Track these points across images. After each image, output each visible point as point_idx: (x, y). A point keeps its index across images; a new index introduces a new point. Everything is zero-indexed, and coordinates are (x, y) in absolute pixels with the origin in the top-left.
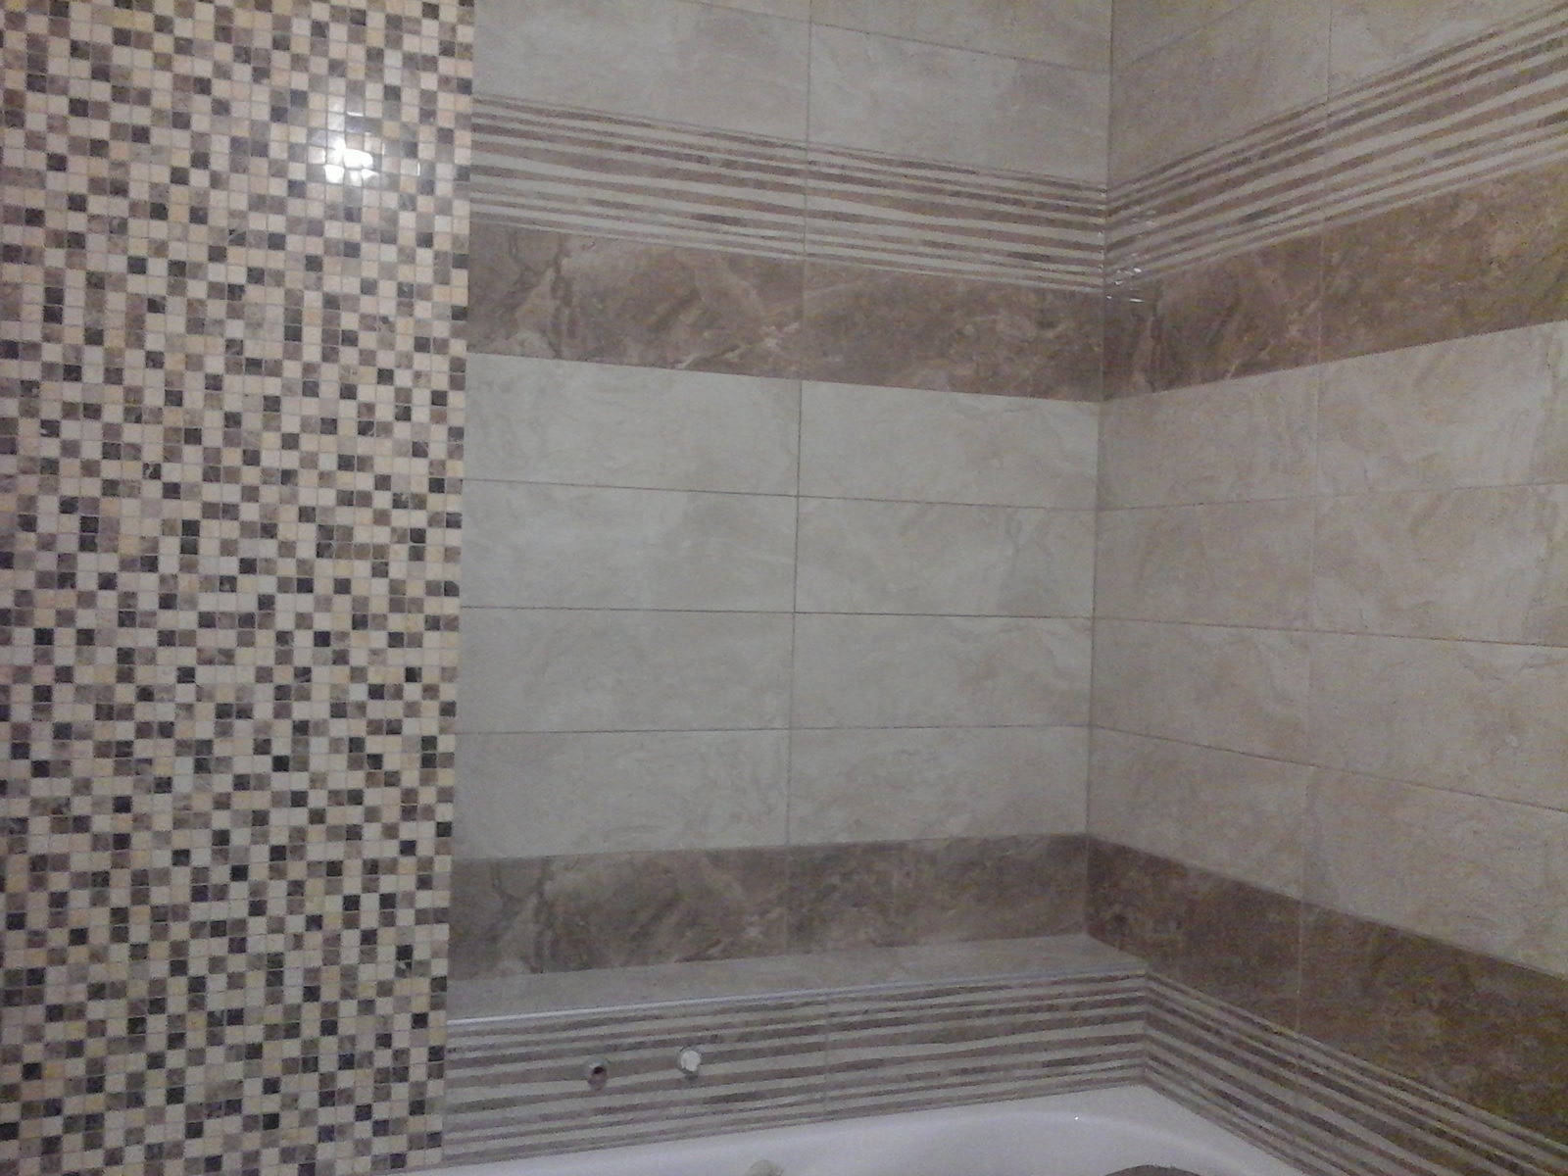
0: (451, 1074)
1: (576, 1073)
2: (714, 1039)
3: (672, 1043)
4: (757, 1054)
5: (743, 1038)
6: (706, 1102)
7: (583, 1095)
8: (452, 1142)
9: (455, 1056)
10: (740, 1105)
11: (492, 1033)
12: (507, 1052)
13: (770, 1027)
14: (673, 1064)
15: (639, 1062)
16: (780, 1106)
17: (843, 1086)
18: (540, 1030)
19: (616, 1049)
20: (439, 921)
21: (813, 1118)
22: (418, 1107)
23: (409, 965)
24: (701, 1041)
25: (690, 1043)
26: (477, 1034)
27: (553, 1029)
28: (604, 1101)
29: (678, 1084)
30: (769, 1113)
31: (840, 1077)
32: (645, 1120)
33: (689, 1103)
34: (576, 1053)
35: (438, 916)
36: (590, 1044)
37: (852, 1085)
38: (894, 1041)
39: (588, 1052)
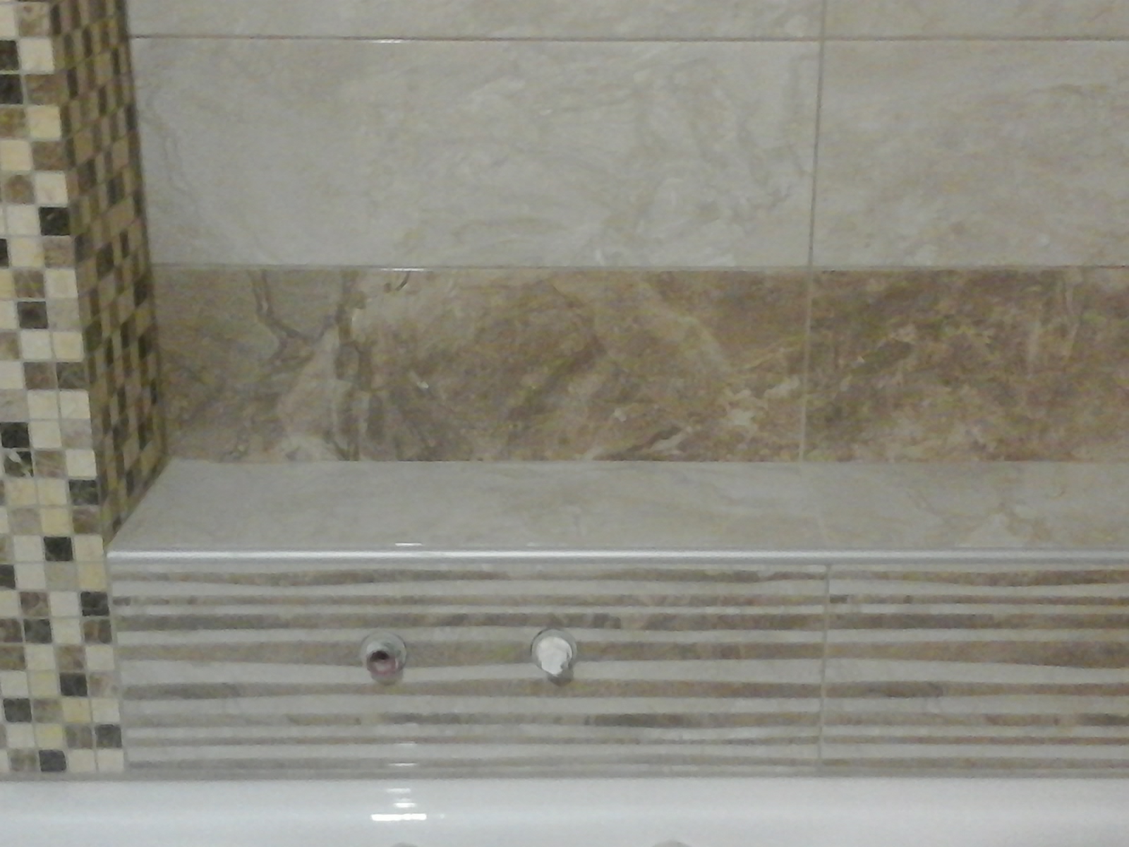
0: (124, 638)
1: (346, 656)
2: (599, 622)
3: (522, 621)
4: (686, 652)
5: (656, 624)
6: (587, 721)
7: (360, 690)
8: (140, 743)
9: (127, 611)
10: (655, 733)
11: (186, 578)
12: (221, 611)
13: (710, 610)
14: (526, 654)
15: (459, 647)
16: (730, 742)
17: (858, 722)
18: (275, 580)
19: (416, 621)
20: (67, 385)
21: (796, 768)
22: (74, 685)
23: (26, 457)
24: (575, 621)
25: (554, 624)
26: (164, 578)
27: (295, 580)
28: (401, 704)
29: (535, 688)
30: (711, 751)
31: (851, 706)
32: (476, 740)
33: (558, 720)
34: (342, 622)
35: (66, 377)
36: (370, 610)
37: (872, 721)
38: (963, 653)
39: (365, 622)
